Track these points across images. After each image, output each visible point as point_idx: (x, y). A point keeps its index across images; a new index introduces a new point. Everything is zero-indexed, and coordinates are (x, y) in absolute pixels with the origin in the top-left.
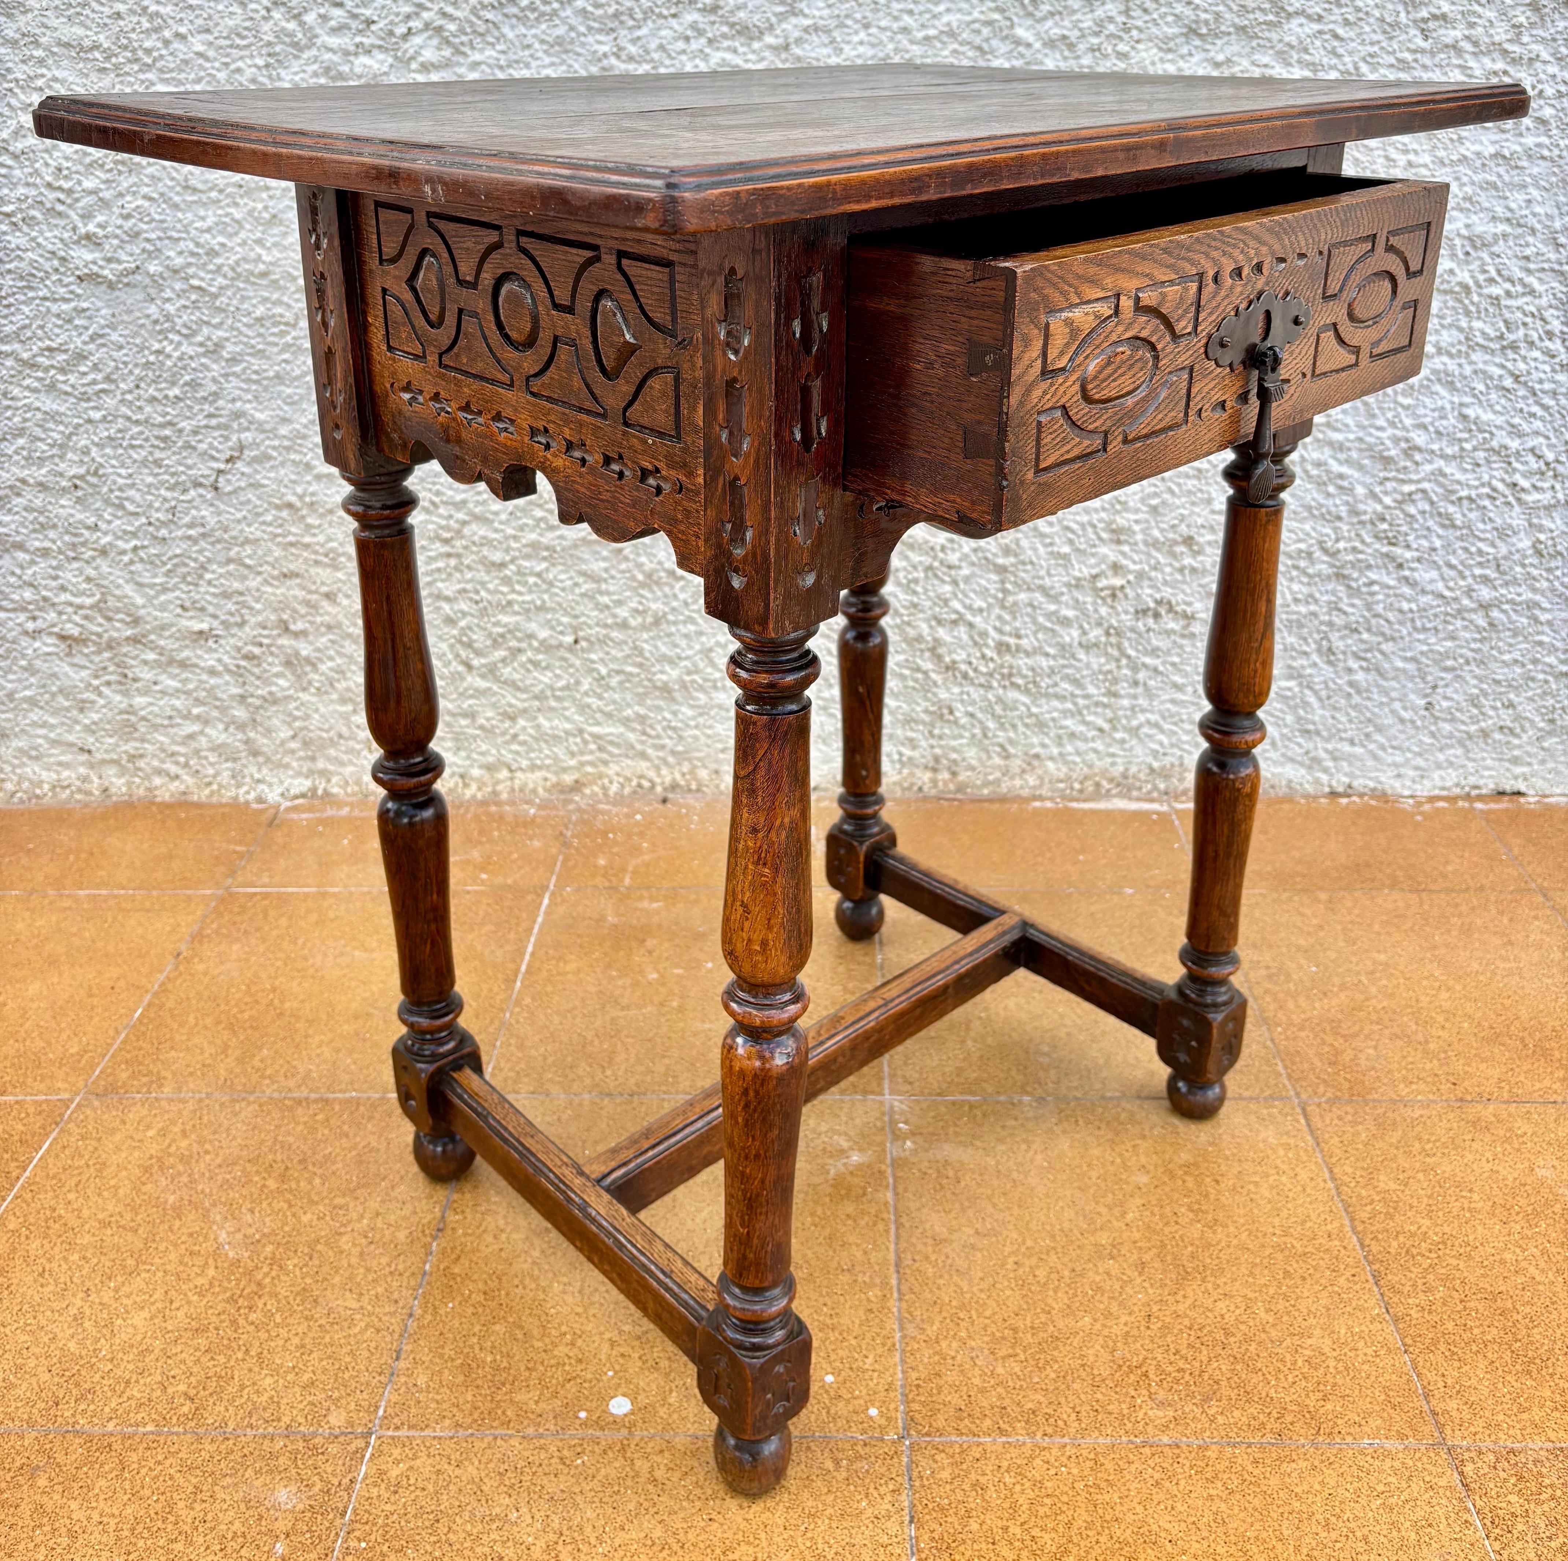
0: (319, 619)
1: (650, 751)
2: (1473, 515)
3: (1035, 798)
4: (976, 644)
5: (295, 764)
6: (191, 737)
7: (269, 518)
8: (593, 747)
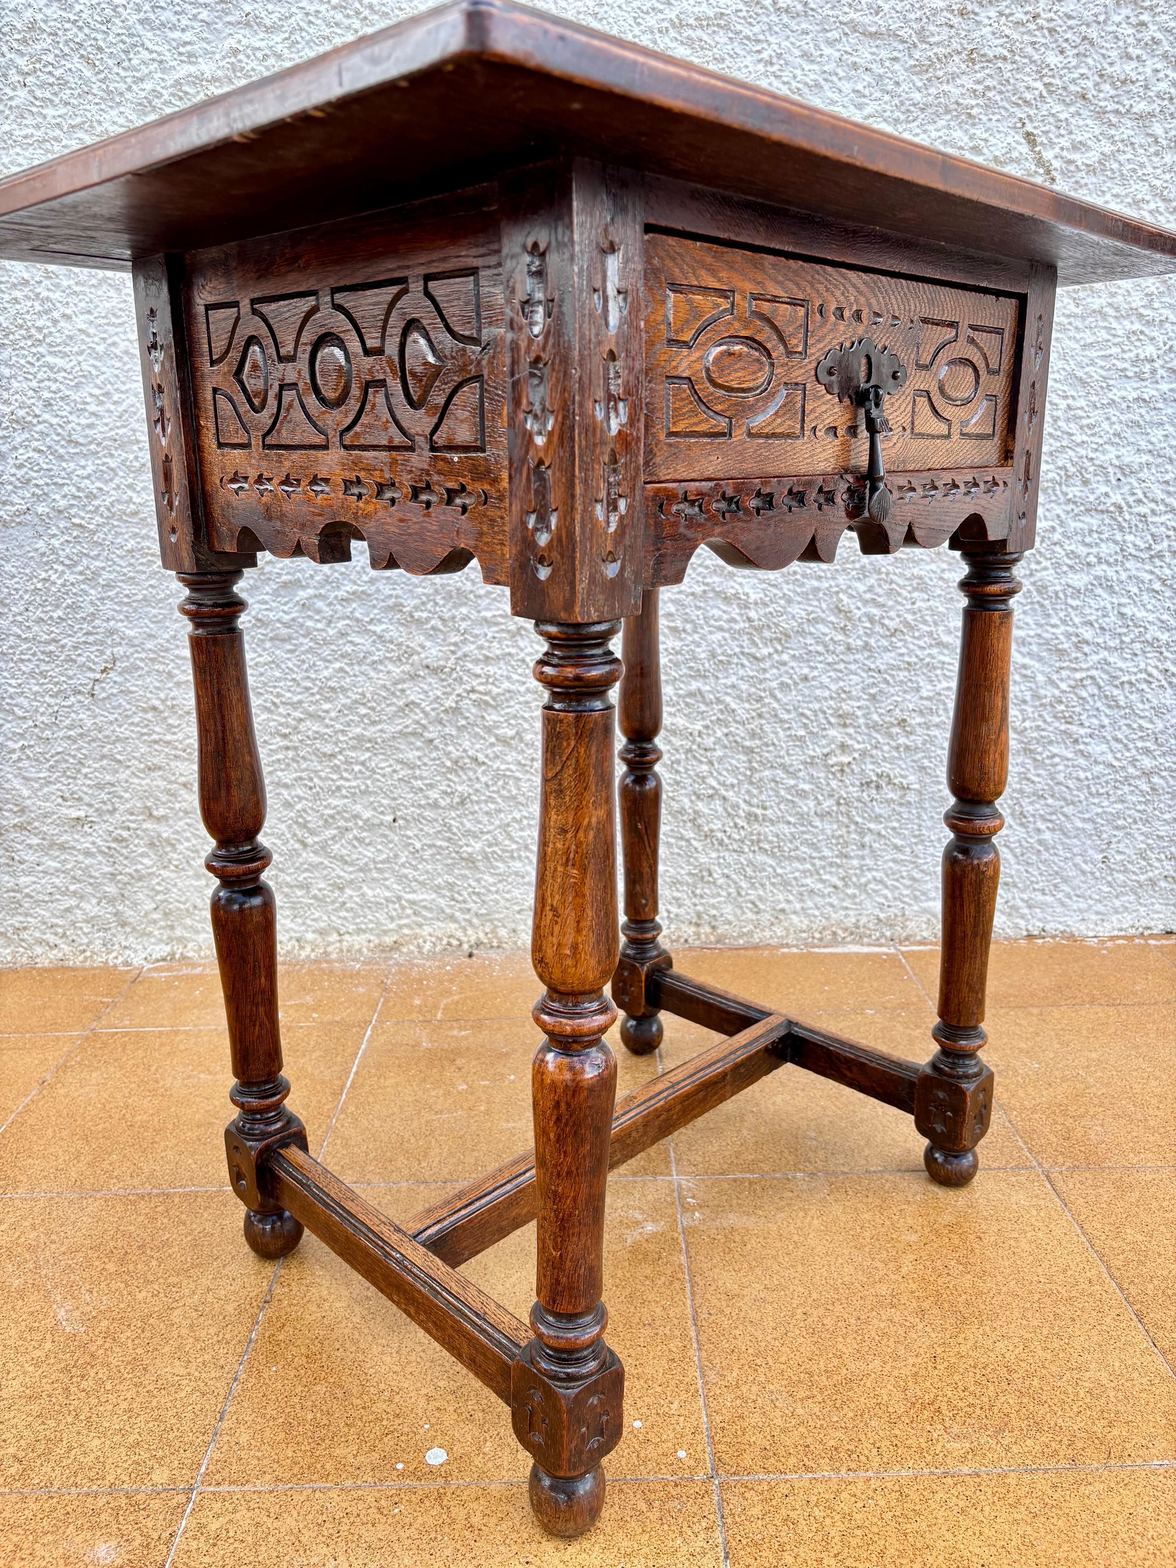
0: (177, 806)
1: (458, 914)
2: (1133, 697)
3: (782, 946)
4: (729, 815)
5: (156, 933)
6: (68, 910)
7: (136, 720)
8: (409, 911)
